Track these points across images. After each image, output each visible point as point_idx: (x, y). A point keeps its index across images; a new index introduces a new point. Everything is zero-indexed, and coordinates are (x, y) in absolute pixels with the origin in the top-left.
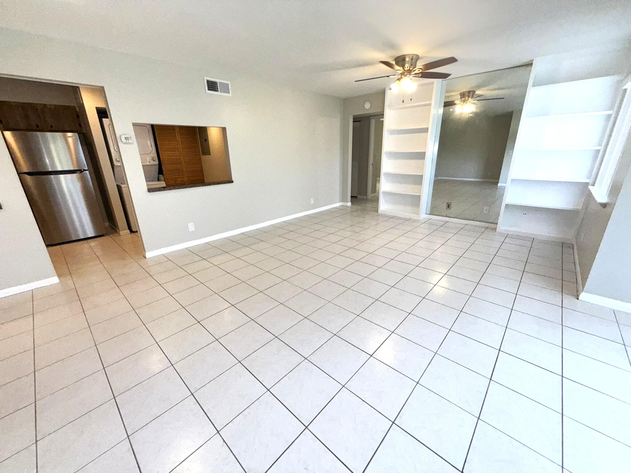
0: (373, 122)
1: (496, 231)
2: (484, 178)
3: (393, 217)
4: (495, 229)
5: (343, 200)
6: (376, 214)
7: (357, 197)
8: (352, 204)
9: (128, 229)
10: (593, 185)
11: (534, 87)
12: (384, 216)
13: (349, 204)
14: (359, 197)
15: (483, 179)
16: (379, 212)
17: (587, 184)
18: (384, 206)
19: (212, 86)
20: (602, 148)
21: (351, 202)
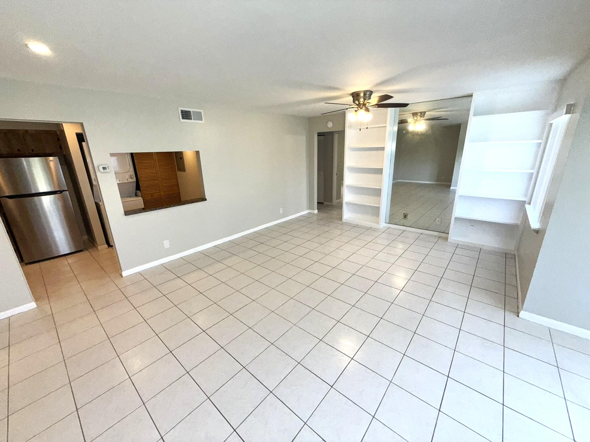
0: (336, 137)
1: (447, 241)
2: (438, 181)
3: (356, 226)
4: (446, 239)
5: (311, 207)
6: (341, 222)
7: (323, 203)
8: (318, 211)
9: (106, 243)
10: (530, 204)
11: (474, 117)
12: (348, 224)
13: (316, 211)
14: (324, 202)
15: (436, 182)
16: (343, 220)
17: (524, 202)
18: (347, 215)
19: (186, 115)
20: (534, 171)
21: (318, 209)
